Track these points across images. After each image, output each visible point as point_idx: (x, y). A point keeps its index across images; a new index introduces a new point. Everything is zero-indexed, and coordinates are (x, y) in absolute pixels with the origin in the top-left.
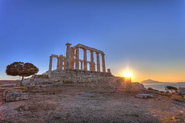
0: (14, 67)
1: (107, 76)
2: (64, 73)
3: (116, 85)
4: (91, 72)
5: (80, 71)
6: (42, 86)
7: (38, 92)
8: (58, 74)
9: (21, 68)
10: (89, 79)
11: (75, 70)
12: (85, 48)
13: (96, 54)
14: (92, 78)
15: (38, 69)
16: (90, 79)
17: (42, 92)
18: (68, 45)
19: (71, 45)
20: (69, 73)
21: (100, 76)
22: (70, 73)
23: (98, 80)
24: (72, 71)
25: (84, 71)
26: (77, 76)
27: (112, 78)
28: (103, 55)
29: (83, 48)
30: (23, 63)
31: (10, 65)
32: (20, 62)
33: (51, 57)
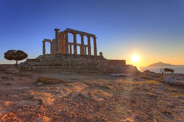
0: (10, 54)
1: (97, 60)
2: (54, 57)
3: (104, 67)
4: (81, 56)
5: (70, 55)
6: (33, 67)
7: (29, 71)
8: (48, 58)
9: (15, 54)
10: (78, 62)
11: (65, 54)
12: (75, 32)
13: (87, 38)
14: (82, 61)
15: (27, 55)
16: (80, 62)
17: (32, 71)
18: (57, 30)
19: (59, 30)
20: (58, 57)
21: (90, 59)
22: (60, 57)
23: (88, 63)
24: (61, 55)
25: (74, 55)
26: (67, 59)
27: (104, 61)
28: (95, 38)
29: (73, 33)
30: (15, 51)
31: (6, 52)
32: (13, 50)
33: (44, 42)
